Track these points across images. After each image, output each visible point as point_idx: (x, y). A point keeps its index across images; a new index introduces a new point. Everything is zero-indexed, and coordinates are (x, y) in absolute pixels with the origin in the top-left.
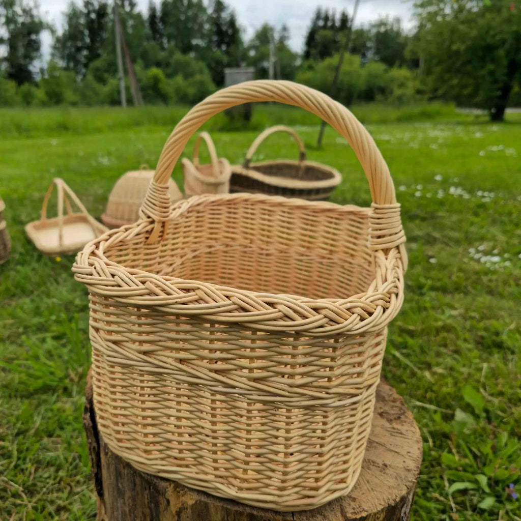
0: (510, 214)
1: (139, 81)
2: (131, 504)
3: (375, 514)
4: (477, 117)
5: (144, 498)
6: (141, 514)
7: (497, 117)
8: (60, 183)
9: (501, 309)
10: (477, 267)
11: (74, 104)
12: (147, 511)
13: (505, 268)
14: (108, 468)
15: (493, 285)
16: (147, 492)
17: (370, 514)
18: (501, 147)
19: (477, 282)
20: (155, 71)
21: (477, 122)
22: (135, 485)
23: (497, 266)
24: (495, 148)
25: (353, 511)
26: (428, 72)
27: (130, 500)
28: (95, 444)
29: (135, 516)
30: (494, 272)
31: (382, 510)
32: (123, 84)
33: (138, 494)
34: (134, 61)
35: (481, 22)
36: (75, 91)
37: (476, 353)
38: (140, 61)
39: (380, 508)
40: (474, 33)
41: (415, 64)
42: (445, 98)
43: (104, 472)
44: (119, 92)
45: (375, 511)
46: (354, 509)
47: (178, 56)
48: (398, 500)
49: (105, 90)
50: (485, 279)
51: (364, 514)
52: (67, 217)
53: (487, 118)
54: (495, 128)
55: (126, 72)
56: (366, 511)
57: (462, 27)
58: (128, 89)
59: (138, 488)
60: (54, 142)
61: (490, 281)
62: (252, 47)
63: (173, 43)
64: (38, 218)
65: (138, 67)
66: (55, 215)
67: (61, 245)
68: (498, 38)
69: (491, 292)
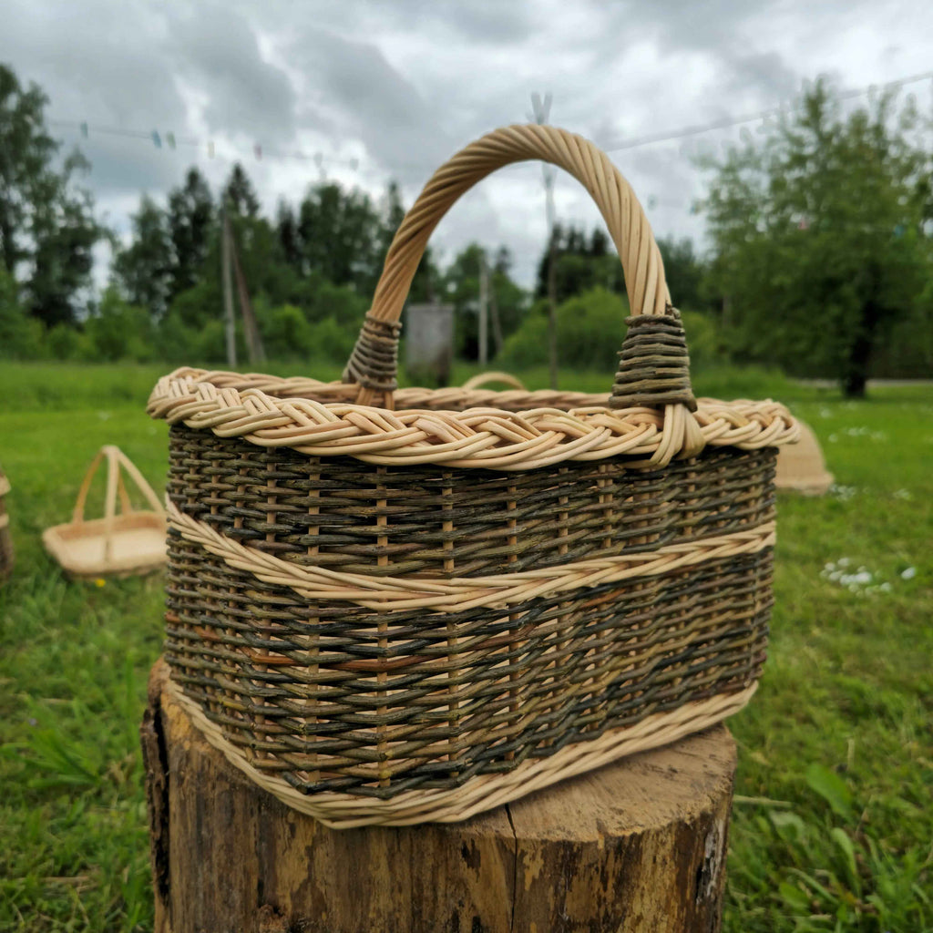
0: (883, 518)
1: (260, 326)
2: (223, 862)
3: (658, 833)
4: (821, 391)
5: (249, 836)
6: (240, 875)
7: (855, 389)
8: (113, 453)
9: (878, 654)
10: (834, 593)
11: (143, 360)
12: (254, 861)
13: (882, 594)
14: (183, 814)
15: (863, 622)
16: (255, 819)
17: (649, 831)
18: (862, 431)
19: (837, 615)
20: (289, 310)
21: (822, 397)
22: (233, 812)
23: (868, 591)
24: (853, 432)
25: (618, 826)
26: (737, 320)
27: (222, 853)
28: (160, 777)
29: (230, 886)
30: (865, 600)
31: (670, 825)
32: (231, 330)
33: (237, 832)
34: (252, 293)
35: (815, 243)
36: (148, 338)
37: (839, 724)
38: (262, 293)
39: (665, 823)
40: (805, 260)
41: (718, 305)
42: (763, 359)
43: (175, 828)
44: (224, 343)
45: (657, 826)
46: (620, 823)
47: (328, 287)
48: (696, 815)
49: (199, 339)
50: (849, 612)
51: (639, 831)
52: (121, 518)
53: (838, 393)
54: (853, 406)
55: (239, 312)
56: (642, 826)
57: (786, 252)
58: (239, 338)
59: (239, 818)
60: (104, 415)
61: (858, 614)
62: (452, 277)
63: (320, 266)
64: (68, 520)
65: (260, 303)
66: (100, 514)
67: (107, 559)
68: (843, 267)
69: (859, 631)
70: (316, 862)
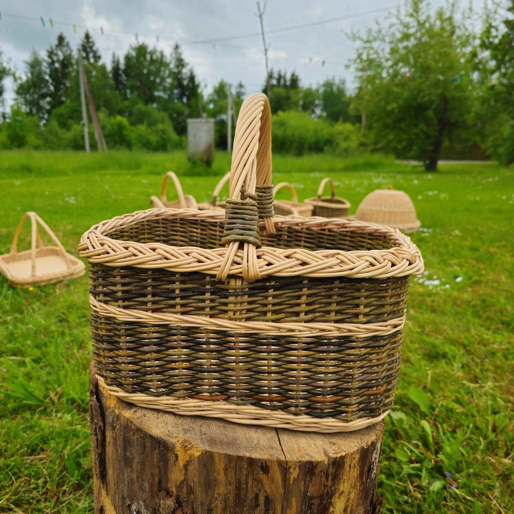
0: (446, 246)
1: (103, 128)
2: (139, 469)
3: (352, 454)
4: (414, 167)
5: (154, 458)
6: (149, 476)
7: (431, 167)
9: (444, 324)
10: (421, 290)
11: (37, 148)
12: (156, 471)
13: (445, 291)
14: (115, 443)
15: (435, 305)
16: (157, 451)
17: (348, 454)
18: (435, 192)
19: (422, 302)
20: (119, 118)
21: (414, 171)
22: (145, 447)
23: (438, 289)
24: (430, 193)
25: (334, 452)
26: (370, 127)
27: (139, 466)
28: (101, 424)
29: (143, 481)
30: (437, 294)
31: (358, 450)
32: (86, 130)
33: (147, 456)
34: (97, 109)
35: (412, 85)
36: (39, 135)
37: (423, 363)
38: (103, 109)
39: (356, 449)
40: (406, 94)
41: (358, 119)
42: (386, 150)
43: (109, 449)
44: (83, 137)
45: (352, 451)
46: (334, 450)
47: (141, 106)
48: (369, 443)
49: (69, 135)
50: (428, 300)
51: (343, 454)
52: (38, 250)
53: (423, 169)
54: (430, 176)
55: (90, 120)
56: (345, 451)
57: (395, 89)
58: (91, 135)
59: (148, 450)
60: (17, 182)
61: (433, 301)
62: (211, 101)
63: (136, 93)
64: (8, 251)
65: (102, 115)
66: (29, 247)
67: (33, 276)
68: (426, 99)
69: (434, 311)
70: (189, 472)
